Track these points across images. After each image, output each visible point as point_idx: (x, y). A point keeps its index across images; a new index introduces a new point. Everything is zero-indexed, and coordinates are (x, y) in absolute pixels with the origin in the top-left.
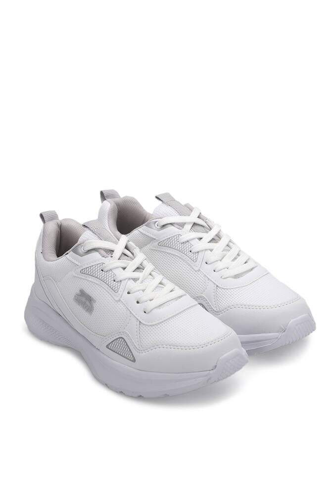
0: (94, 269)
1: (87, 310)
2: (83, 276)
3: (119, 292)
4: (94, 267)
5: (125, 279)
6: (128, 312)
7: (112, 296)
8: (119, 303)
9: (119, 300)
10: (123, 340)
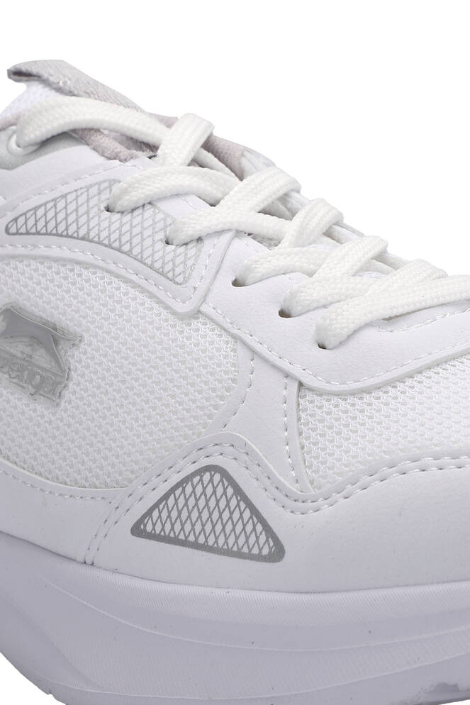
0: (71, 207)
1: (38, 388)
2: (19, 246)
3: (194, 281)
4: (70, 198)
5: (219, 233)
6: (241, 350)
7: (159, 302)
8: (195, 323)
9: (197, 313)
10: (217, 477)
